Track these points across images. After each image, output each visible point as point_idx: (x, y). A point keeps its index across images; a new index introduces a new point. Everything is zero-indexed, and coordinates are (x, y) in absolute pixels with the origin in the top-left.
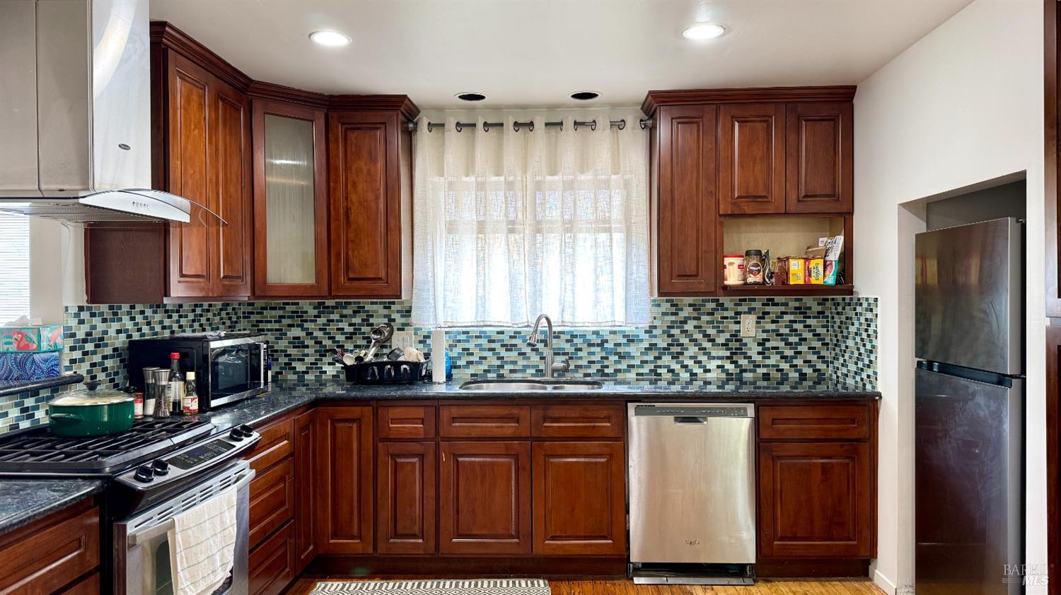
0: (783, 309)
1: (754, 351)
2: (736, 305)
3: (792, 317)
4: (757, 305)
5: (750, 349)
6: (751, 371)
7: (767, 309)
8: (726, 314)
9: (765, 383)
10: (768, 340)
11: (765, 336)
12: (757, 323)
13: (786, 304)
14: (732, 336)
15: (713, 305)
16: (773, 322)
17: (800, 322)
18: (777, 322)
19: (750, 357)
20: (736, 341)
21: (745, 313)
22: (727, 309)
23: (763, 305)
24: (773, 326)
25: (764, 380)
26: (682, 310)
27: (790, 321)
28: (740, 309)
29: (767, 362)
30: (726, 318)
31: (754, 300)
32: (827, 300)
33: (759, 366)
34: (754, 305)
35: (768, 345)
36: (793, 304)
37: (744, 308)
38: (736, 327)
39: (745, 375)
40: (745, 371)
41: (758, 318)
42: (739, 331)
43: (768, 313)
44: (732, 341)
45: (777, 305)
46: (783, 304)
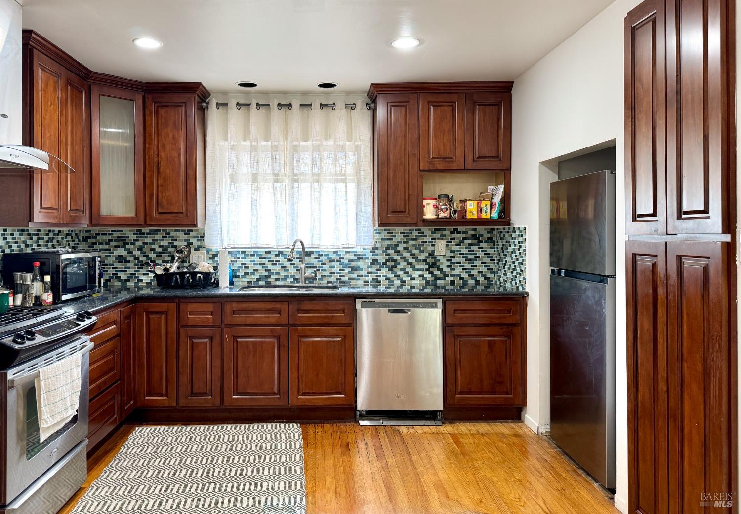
0: (464, 236)
1: (444, 265)
2: (432, 233)
3: (469, 241)
4: (447, 233)
5: (442, 264)
6: (442, 279)
7: (453, 236)
8: (425, 239)
9: (452, 287)
10: (454, 257)
11: (452, 254)
12: (446, 245)
13: (465, 233)
14: (429, 254)
15: (417, 233)
16: (457, 245)
17: (476, 245)
18: (460, 245)
19: (442, 269)
20: (432, 258)
21: (438, 239)
22: (426, 236)
23: (451, 233)
24: (458, 248)
25: (451, 285)
26: (395, 236)
27: (469, 244)
28: (435, 236)
29: (454, 273)
30: (426, 242)
31: (445, 230)
32: (494, 229)
33: (448, 276)
34: (444, 233)
35: (454, 260)
36: (471, 233)
37: (437, 235)
38: (432, 248)
39: (438, 281)
40: (438, 279)
41: (447, 242)
42: (434, 251)
43: (454, 239)
44: (429, 258)
45: (460, 233)
46: (464, 233)
